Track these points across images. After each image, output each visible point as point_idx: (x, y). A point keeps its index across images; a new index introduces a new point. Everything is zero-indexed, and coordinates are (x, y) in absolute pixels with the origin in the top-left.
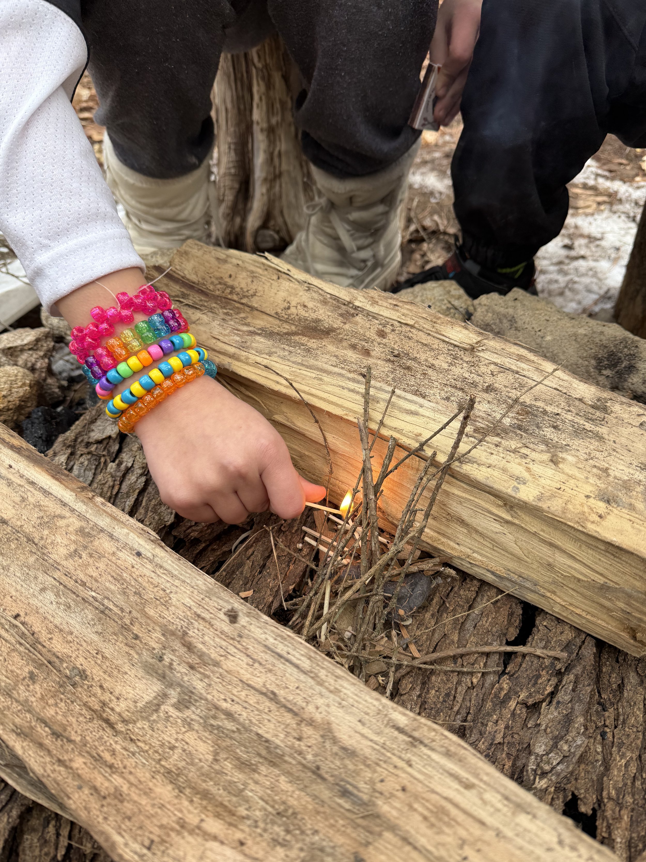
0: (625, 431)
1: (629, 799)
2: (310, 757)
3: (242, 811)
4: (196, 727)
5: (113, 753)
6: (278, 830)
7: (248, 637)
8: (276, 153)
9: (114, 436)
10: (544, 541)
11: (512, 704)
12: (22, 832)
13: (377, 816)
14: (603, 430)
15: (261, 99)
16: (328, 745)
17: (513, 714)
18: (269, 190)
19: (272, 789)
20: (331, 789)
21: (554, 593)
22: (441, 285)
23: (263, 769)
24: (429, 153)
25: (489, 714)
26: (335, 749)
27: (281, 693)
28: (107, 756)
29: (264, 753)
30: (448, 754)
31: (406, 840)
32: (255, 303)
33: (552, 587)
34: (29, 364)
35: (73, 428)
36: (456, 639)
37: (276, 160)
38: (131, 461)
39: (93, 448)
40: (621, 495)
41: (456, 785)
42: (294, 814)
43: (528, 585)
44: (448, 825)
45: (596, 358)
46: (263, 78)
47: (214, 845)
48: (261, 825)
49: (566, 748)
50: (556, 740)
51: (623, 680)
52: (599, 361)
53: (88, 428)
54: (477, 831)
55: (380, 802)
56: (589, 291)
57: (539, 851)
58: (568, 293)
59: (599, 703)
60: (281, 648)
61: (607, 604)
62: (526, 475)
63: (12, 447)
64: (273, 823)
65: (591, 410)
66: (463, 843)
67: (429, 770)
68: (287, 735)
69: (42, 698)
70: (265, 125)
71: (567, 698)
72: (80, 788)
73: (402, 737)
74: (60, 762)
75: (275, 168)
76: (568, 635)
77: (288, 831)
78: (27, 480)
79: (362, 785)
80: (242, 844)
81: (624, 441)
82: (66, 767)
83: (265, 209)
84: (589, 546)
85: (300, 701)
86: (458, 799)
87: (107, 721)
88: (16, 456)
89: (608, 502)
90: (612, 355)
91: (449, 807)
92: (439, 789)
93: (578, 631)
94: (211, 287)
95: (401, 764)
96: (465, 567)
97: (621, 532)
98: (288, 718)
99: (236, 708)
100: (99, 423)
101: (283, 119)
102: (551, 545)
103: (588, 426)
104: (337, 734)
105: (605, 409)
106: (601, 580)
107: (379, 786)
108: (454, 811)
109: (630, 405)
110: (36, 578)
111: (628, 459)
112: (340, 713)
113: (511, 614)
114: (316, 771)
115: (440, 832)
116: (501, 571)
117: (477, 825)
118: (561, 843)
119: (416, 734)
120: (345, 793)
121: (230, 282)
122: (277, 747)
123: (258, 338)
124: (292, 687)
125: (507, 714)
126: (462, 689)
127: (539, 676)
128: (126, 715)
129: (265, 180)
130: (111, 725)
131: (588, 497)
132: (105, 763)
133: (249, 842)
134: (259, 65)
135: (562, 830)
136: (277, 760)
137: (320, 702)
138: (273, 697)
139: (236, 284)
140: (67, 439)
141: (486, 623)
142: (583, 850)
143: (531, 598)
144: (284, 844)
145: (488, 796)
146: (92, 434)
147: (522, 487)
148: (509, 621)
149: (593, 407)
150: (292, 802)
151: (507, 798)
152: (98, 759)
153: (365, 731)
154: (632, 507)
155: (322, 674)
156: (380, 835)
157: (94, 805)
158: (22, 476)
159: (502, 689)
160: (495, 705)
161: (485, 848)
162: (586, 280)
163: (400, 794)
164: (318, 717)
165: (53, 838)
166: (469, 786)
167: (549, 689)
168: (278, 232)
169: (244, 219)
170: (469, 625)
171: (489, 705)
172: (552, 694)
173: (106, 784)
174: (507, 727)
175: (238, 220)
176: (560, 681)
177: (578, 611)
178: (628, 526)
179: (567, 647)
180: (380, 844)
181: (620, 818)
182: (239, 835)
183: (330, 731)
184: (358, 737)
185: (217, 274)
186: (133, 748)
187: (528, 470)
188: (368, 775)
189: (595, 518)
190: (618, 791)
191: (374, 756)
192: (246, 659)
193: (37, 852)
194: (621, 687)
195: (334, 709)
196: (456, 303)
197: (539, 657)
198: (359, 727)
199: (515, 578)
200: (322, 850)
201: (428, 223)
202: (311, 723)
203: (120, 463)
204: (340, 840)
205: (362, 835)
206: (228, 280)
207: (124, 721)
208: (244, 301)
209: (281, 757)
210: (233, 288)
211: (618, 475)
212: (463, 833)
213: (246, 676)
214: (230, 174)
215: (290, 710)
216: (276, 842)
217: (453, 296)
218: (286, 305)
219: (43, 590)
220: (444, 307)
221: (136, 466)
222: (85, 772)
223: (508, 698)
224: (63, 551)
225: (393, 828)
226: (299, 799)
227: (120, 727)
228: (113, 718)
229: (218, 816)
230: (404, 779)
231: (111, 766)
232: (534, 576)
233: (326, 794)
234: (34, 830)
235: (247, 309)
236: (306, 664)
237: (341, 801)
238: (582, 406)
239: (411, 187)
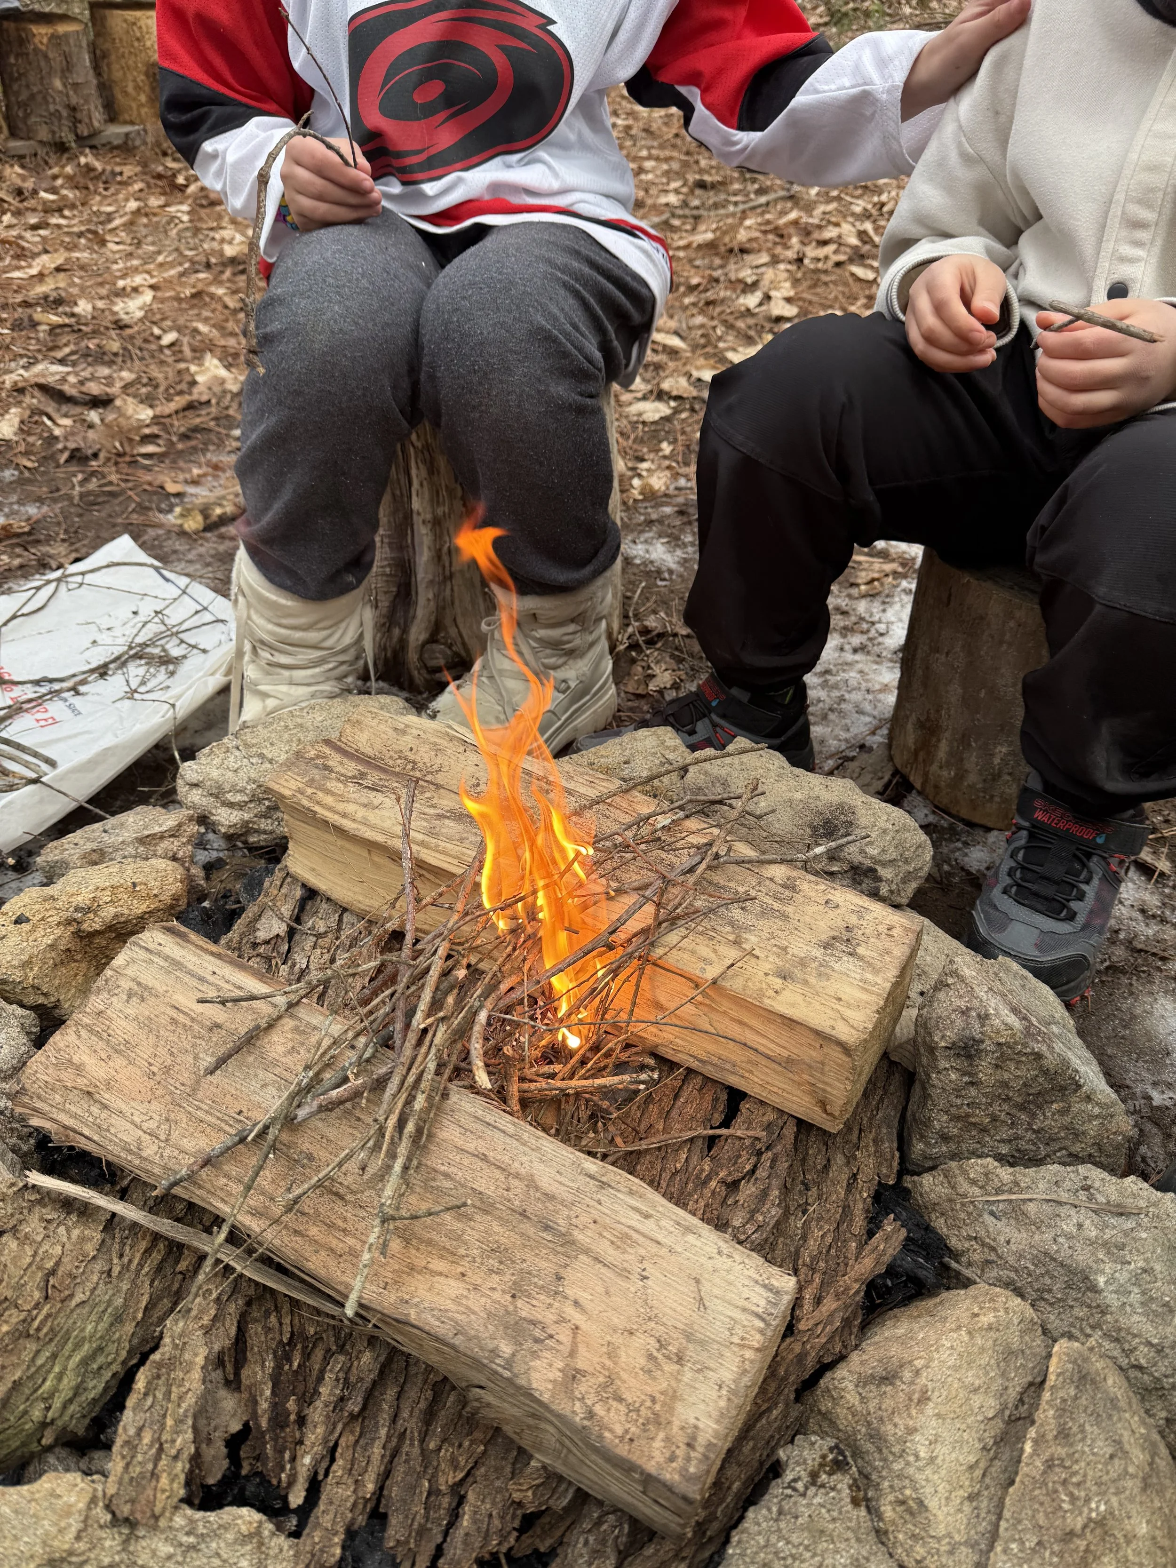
0: (810, 909)
1: (822, 1264)
2: (517, 1203)
3: (462, 1251)
4: (418, 1190)
5: (345, 1220)
6: (493, 1263)
7: (459, 1110)
8: (445, 548)
9: (282, 934)
10: (733, 1019)
11: (713, 1184)
12: (247, 1323)
13: (573, 1243)
14: (790, 910)
15: (421, 485)
16: (532, 1192)
17: (713, 1193)
18: (436, 596)
19: (486, 1232)
20: (535, 1226)
21: (751, 1072)
22: (654, 733)
23: (478, 1217)
24: (656, 506)
25: (690, 1195)
26: (538, 1195)
27: (491, 1155)
28: (339, 1222)
29: (478, 1204)
30: (631, 1193)
31: (597, 1259)
32: (440, 779)
33: (749, 1067)
34: (170, 854)
35: (235, 927)
36: (661, 1127)
37: (445, 558)
38: (305, 961)
39: (261, 950)
40: (797, 972)
41: (637, 1216)
42: (506, 1250)
43: (728, 1066)
44: (631, 1246)
45: (811, 826)
46: (424, 461)
47: (441, 1279)
48: (479, 1260)
49: (761, 1218)
50: (753, 1213)
51: (829, 1160)
52: (814, 829)
53: (252, 926)
54: (654, 1248)
55: (576, 1233)
56: (860, 712)
57: (703, 1260)
58: (832, 716)
59: (803, 1183)
60: (489, 1118)
61: (796, 1078)
62: (712, 956)
63: (212, 954)
64: (488, 1257)
65: (781, 890)
66: (642, 1259)
67: (616, 1207)
68: (497, 1187)
69: (273, 1181)
70: (429, 517)
71: (765, 1174)
72: (317, 1252)
73: (592, 1182)
74: (297, 1232)
75: (444, 567)
76: (771, 1116)
77: (501, 1263)
78: (234, 984)
79: (560, 1221)
80: (463, 1275)
81: (807, 919)
82: (303, 1236)
83: (433, 618)
84: (769, 1021)
85: (506, 1159)
86: (639, 1226)
87: (337, 1194)
88: (218, 962)
89: (785, 978)
90: (827, 822)
91: (631, 1233)
92: (623, 1220)
93: (781, 1112)
94: (391, 763)
95: (592, 1203)
96: (669, 1055)
97: (793, 1005)
98: (498, 1174)
99: (453, 1170)
100: (263, 920)
101: (451, 508)
102: (741, 1023)
103: (776, 906)
104: (539, 1184)
105: (794, 889)
106: (785, 1053)
107: (574, 1221)
108: (635, 1236)
109: (817, 884)
110: (256, 1075)
111: (808, 937)
112: (542, 1167)
113: (716, 1100)
114: (523, 1214)
115: (625, 1252)
116: (702, 1055)
117: (654, 1245)
118: (720, 1253)
119: (604, 1179)
120: (547, 1228)
121: (411, 757)
122: (489, 1197)
123: (447, 822)
124: (500, 1148)
125: (707, 1192)
126: (666, 1176)
127: (739, 1156)
128: (354, 1187)
129: (431, 582)
130: (341, 1197)
131: (766, 974)
132: (340, 1229)
133: (470, 1274)
134: (419, 445)
135: (721, 1244)
136: (489, 1209)
137: (524, 1159)
138: (484, 1158)
139: (418, 759)
140: (231, 941)
141: (690, 1110)
142: (737, 1257)
143: (734, 1081)
144: (498, 1272)
145: (663, 1223)
146: (258, 934)
147: (708, 968)
148: (714, 1108)
149: (782, 886)
150: (503, 1240)
151: (678, 1224)
152: (331, 1226)
153: (562, 1179)
154: (806, 982)
155: (525, 1136)
156: (576, 1258)
157: (332, 1263)
158: (227, 982)
159: (703, 1170)
160: (696, 1186)
161: (660, 1261)
162: (855, 697)
163: (592, 1226)
164: (523, 1171)
165: (277, 1326)
166: (647, 1216)
167: (748, 1167)
168: (450, 647)
169: (405, 630)
170: (674, 1114)
171: (691, 1186)
172: (753, 1171)
173: (341, 1245)
174: (706, 1206)
175: (396, 632)
176: (759, 1160)
177: (775, 1090)
178: (799, 999)
179: (768, 1127)
180: (576, 1265)
181: (812, 1280)
182: (460, 1269)
183: (533, 1181)
184: (557, 1185)
185: (397, 748)
186: (362, 1213)
187: (715, 951)
188: (566, 1212)
189: (771, 993)
190: (813, 1258)
191: (570, 1198)
192: (458, 1130)
193: (263, 1338)
194: (826, 1168)
195: (535, 1164)
196: (671, 756)
197: (740, 1138)
198: (558, 1177)
199: (715, 1060)
200: (529, 1273)
201: (651, 622)
202: (517, 1176)
203: (294, 965)
204: (544, 1264)
205: (562, 1259)
206: (409, 754)
207: (352, 1192)
208: (429, 778)
209: (492, 1205)
210: (414, 763)
211: (796, 952)
212: (642, 1252)
213: (460, 1143)
214: (384, 574)
215: (499, 1167)
216: (491, 1271)
217: (668, 748)
218: (474, 781)
219: (264, 1086)
220: (657, 762)
221: (312, 967)
222: (321, 1238)
223: (709, 1178)
224: (281, 1049)
225: (587, 1252)
226: (509, 1237)
227: (349, 1197)
228: (342, 1191)
229: (441, 1257)
230: (595, 1214)
231: (344, 1230)
232: (733, 1057)
233: (531, 1231)
234: (256, 1321)
235: (432, 787)
236: (511, 1129)
237: (544, 1235)
238: (772, 886)
239: (628, 561)
